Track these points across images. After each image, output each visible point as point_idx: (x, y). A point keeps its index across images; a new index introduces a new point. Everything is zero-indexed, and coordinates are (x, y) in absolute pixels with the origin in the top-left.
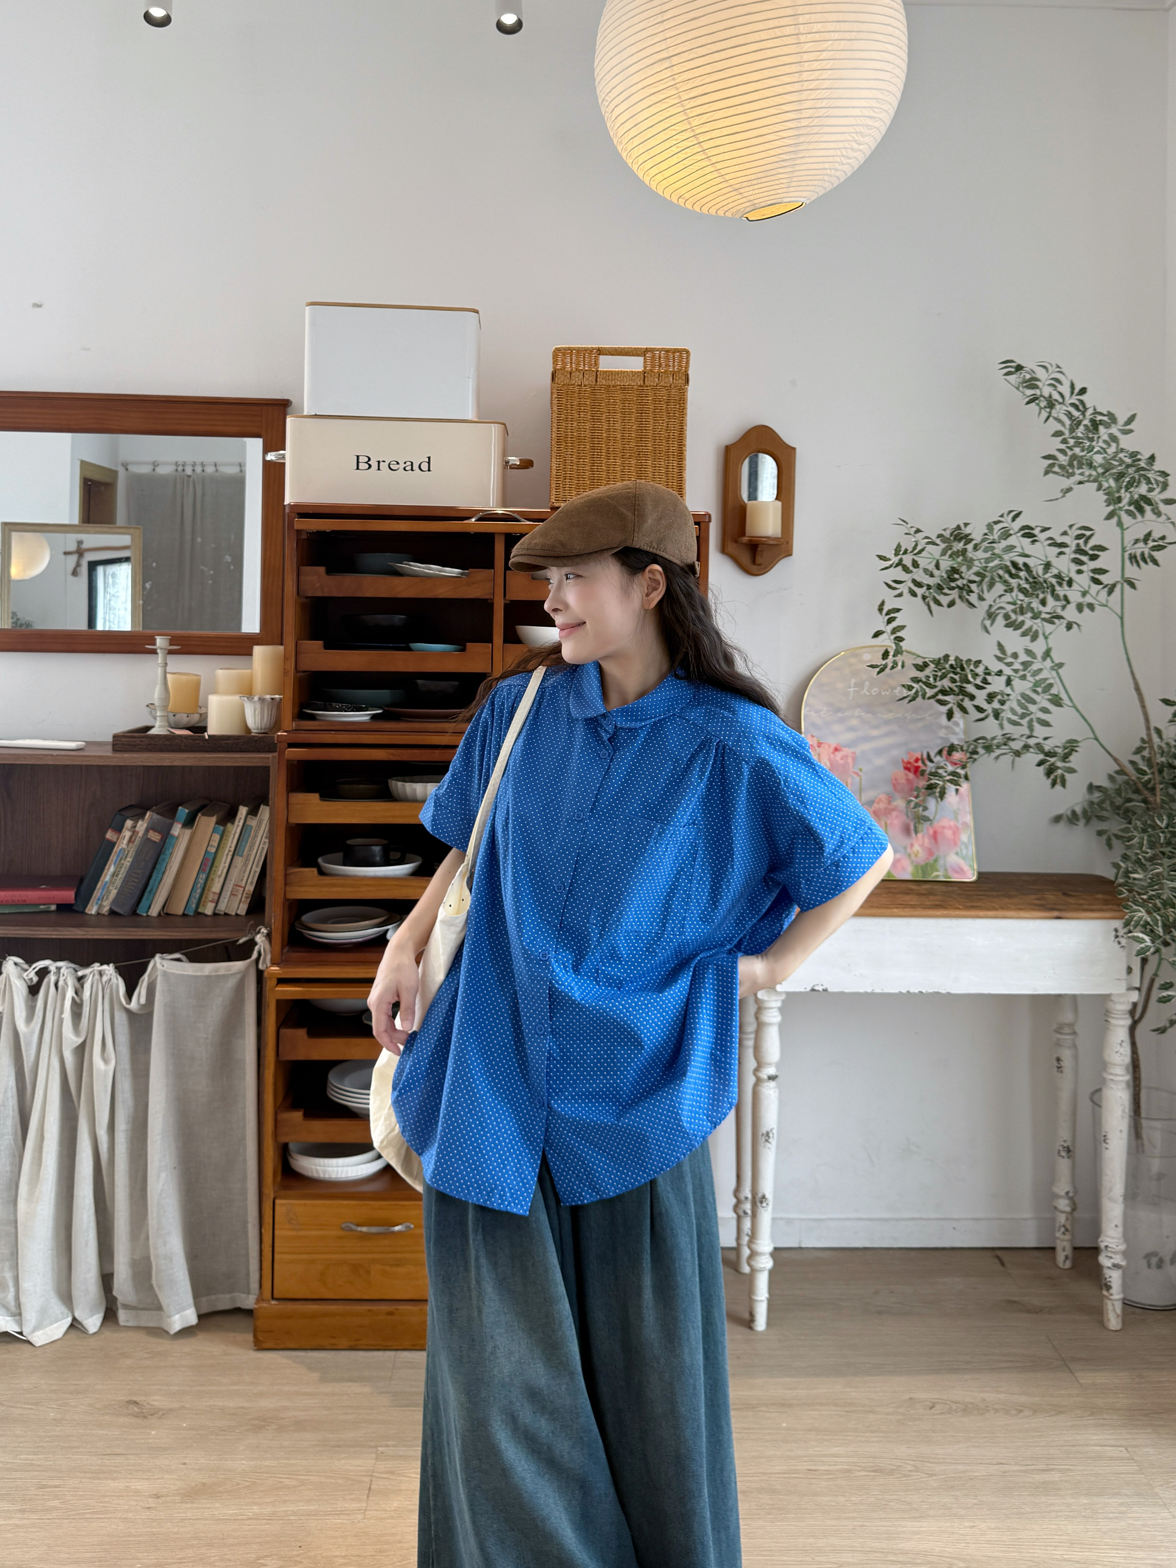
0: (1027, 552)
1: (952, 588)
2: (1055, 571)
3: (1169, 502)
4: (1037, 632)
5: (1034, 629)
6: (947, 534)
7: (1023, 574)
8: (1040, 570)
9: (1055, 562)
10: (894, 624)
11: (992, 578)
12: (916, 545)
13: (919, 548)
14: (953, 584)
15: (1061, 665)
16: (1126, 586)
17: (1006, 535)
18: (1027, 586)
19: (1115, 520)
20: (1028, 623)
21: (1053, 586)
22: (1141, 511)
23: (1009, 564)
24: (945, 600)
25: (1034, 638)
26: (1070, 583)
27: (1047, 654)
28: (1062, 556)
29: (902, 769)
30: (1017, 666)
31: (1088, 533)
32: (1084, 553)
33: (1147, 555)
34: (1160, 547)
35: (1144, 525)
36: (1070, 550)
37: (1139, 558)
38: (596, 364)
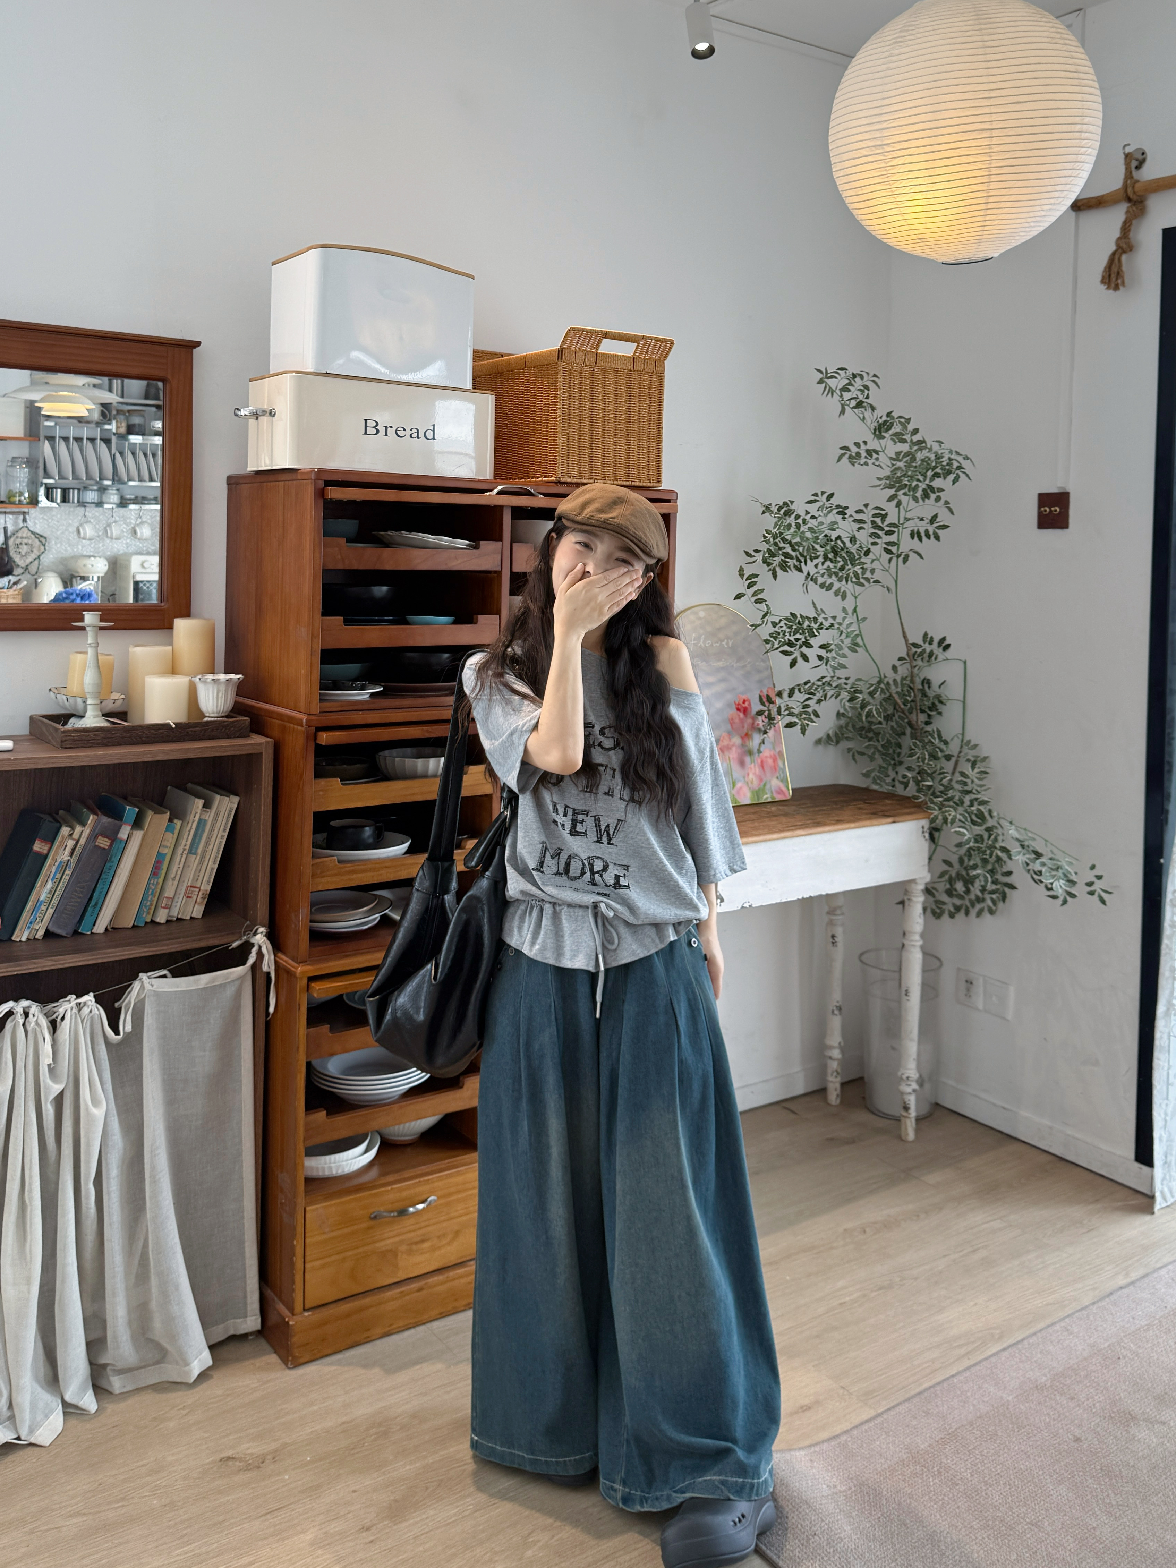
0: (840, 527)
2: (858, 543)
4: (844, 592)
5: (842, 590)
8: (848, 541)
9: (857, 535)
10: (755, 588)
15: (864, 619)
19: (895, 502)
20: (837, 585)
25: (844, 597)
26: (867, 553)
27: (855, 611)
28: (861, 531)
29: (735, 710)
30: (831, 621)
32: (882, 529)
33: (931, 533)
34: (945, 527)
35: (928, 508)
36: (868, 526)
37: (923, 534)
38: (598, 346)
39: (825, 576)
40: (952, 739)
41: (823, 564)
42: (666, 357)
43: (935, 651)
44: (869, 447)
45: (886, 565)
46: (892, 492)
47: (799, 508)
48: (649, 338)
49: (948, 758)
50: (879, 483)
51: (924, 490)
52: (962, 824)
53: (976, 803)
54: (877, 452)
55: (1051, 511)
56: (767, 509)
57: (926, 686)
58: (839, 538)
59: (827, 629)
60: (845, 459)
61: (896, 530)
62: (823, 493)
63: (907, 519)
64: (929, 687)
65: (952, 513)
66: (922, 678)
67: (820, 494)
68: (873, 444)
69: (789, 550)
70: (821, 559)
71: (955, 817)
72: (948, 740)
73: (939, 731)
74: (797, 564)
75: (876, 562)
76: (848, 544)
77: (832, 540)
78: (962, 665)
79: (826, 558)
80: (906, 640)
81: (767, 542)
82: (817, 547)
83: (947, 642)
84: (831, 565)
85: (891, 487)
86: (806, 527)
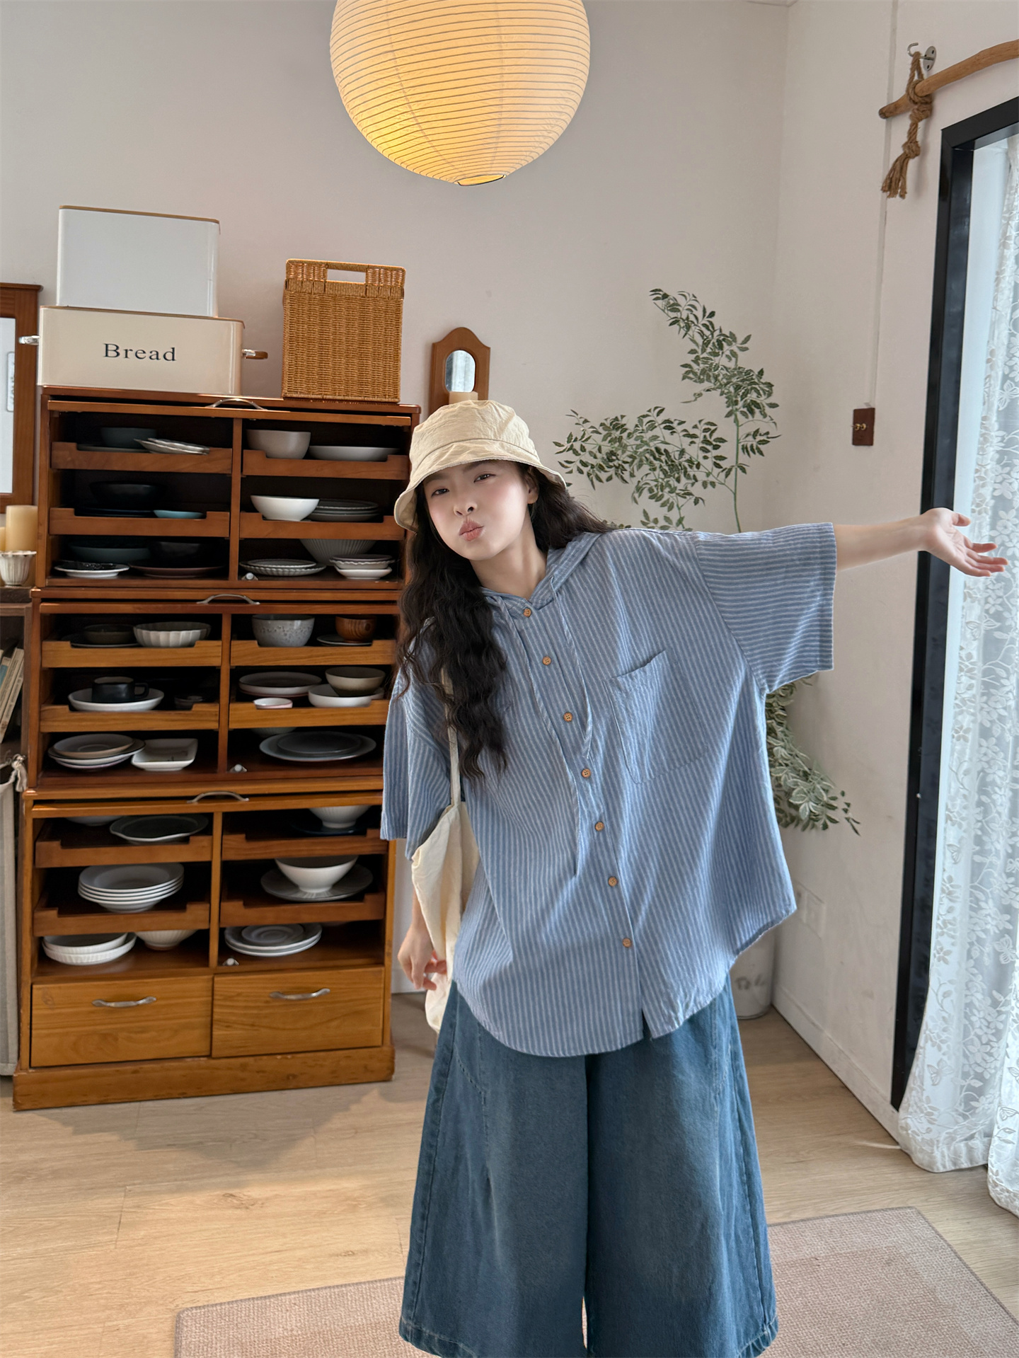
0: (667, 441)
1: (611, 467)
2: (687, 457)
3: (773, 406)
4: (672, 504)
5: (670, 501)
6: (608, 423)
7: (663, 458)
8: (677, 454)
9: (687, 449)
11: (641, 461)
12: (584, 434)
13: (586, 437)
14: (611, 464)
16: (739, 471)
17: (652, 426)
18: (666, 468)
19: (733, 417)
21: (685, 468)
22: (752, 412)
23: (653, 449)
24: (603, 476)
25: (670, 508)
26: (698, 466)
27: (680, 521)
28: (693, 445)
31: (713, 428)
32: (709, 443)
33: (755, 448)
34: (765, 442)
35: (756, 422)
36: (698, 441)
37: (749, 449)
38: (323, 276)
45: (722, 480)
47: (630, 423)
48: (377, 267)
55: (861, 427)
58: (666, 451)
61: (724, 444)
62: (656, 408)
67: (652, 410)
75: (711, 476)
76: (676, 458)
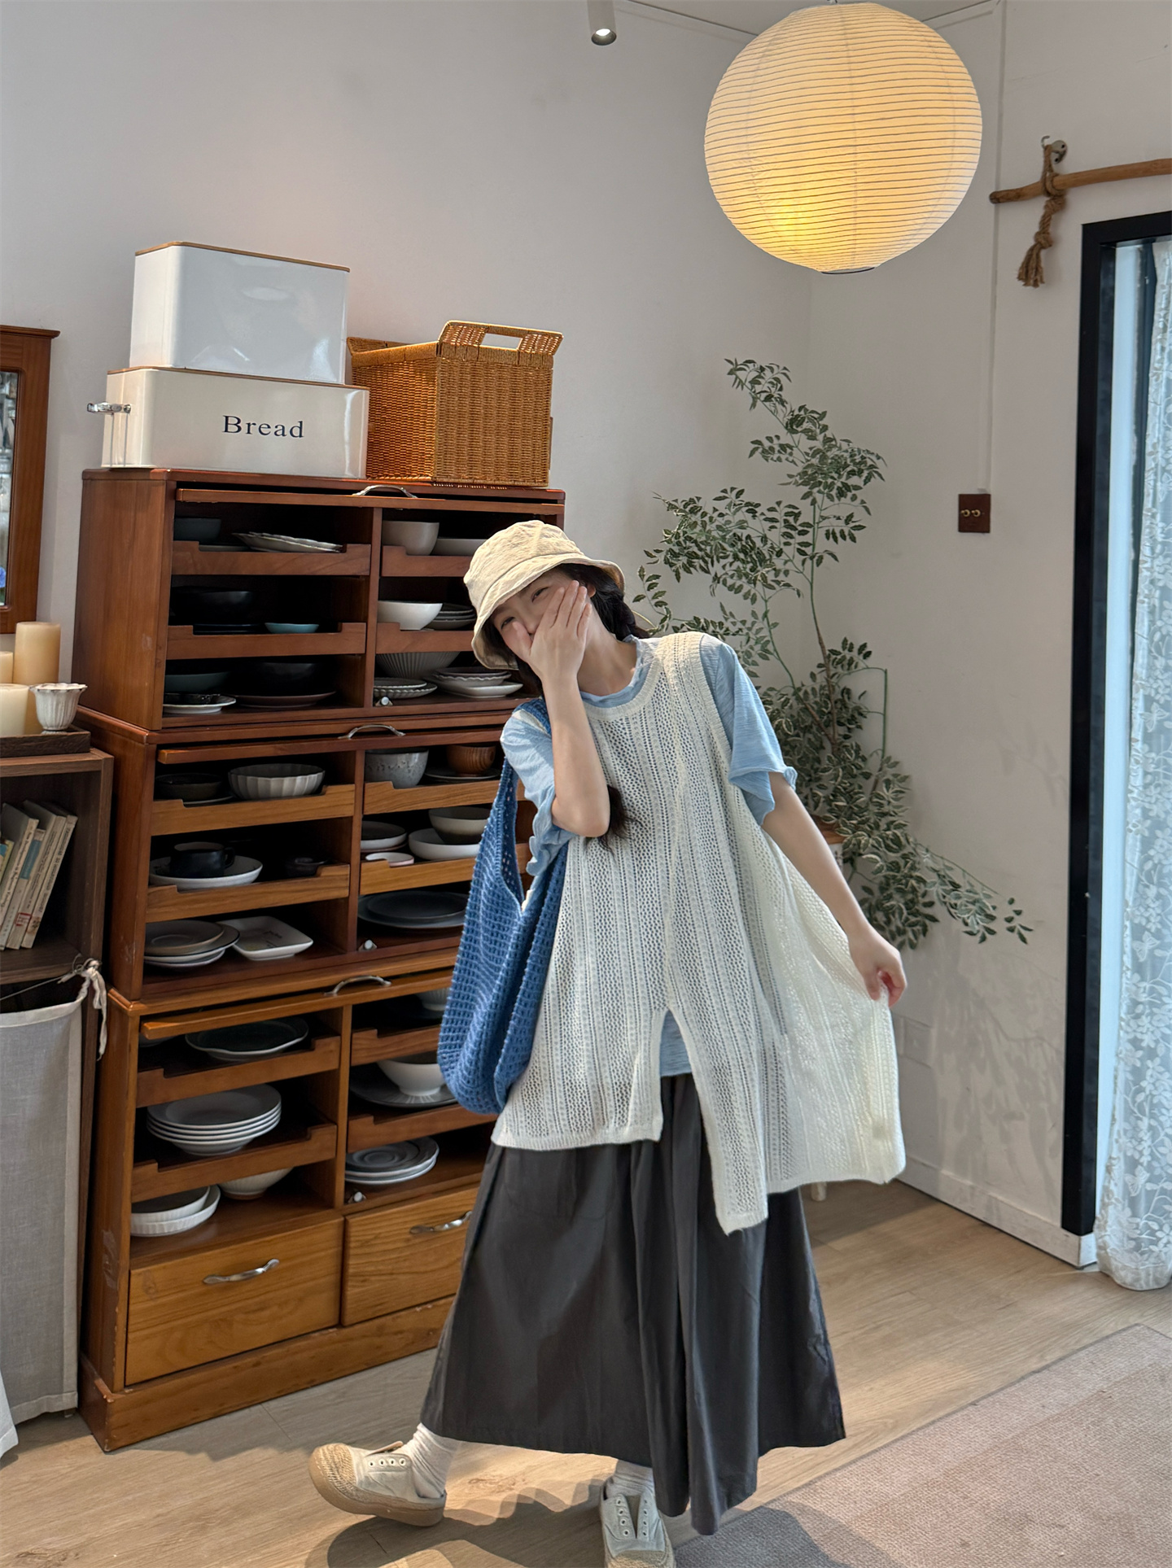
0: (750, 525)
4: (754, 594)
5: (752, 593)
6: (680, 505)
8: (759, 540)
10: (655, 590)
15: (775, 625)
19: (809, 500)
20: (746, 587)
26: (779, 553)
27: (765, 615)
30: (739, 625)
31: (796, 511)
32: (795, 529)
33: (846, 533)
34: (860, 528)
35: (844, 507)
36: (780, 525)
37: (838, 535)
38: (480, 341)
39: (735, 578)
40: (871, 755)
41: (731, 564)
42: (554, 352)
43: (855, 659)
44: (782, 441)
45: (801, 568)
46: (806, 489)
47: (707, 505)
48: (535, 332)
49: (867, 776)
50: (790, 480)
51: (839, 488)
52: (876, 851)
53: (892, 826)
54: (791, 448)
55: (971, 514)
56: (671, 507)
57: (846, 696)
58: (748, 537)
59: (734, 635)
60: (758, 454)
61: (811, 530)
62: (733, 489)
63: (824, 518)
64: (849, 698)
65: (869, 513)
66: (842, 688)
67: (729, 491)
68: (786, 438)
69: (695, 549)
70: (730, 559)
71: (867, 841)
72: (866, 756)
73: (858, 746)
74: (703, 564)
75: (789, 563)
76: (759, 544)
77: (740, 540)
78: (883, 674)
79: (736, 558)
80: (823, 647)
81: (669, 542)
82: (726, 546)
83: (868, 650)
84: (741, 565)
85: (804, 484)
86: (714, 525)
